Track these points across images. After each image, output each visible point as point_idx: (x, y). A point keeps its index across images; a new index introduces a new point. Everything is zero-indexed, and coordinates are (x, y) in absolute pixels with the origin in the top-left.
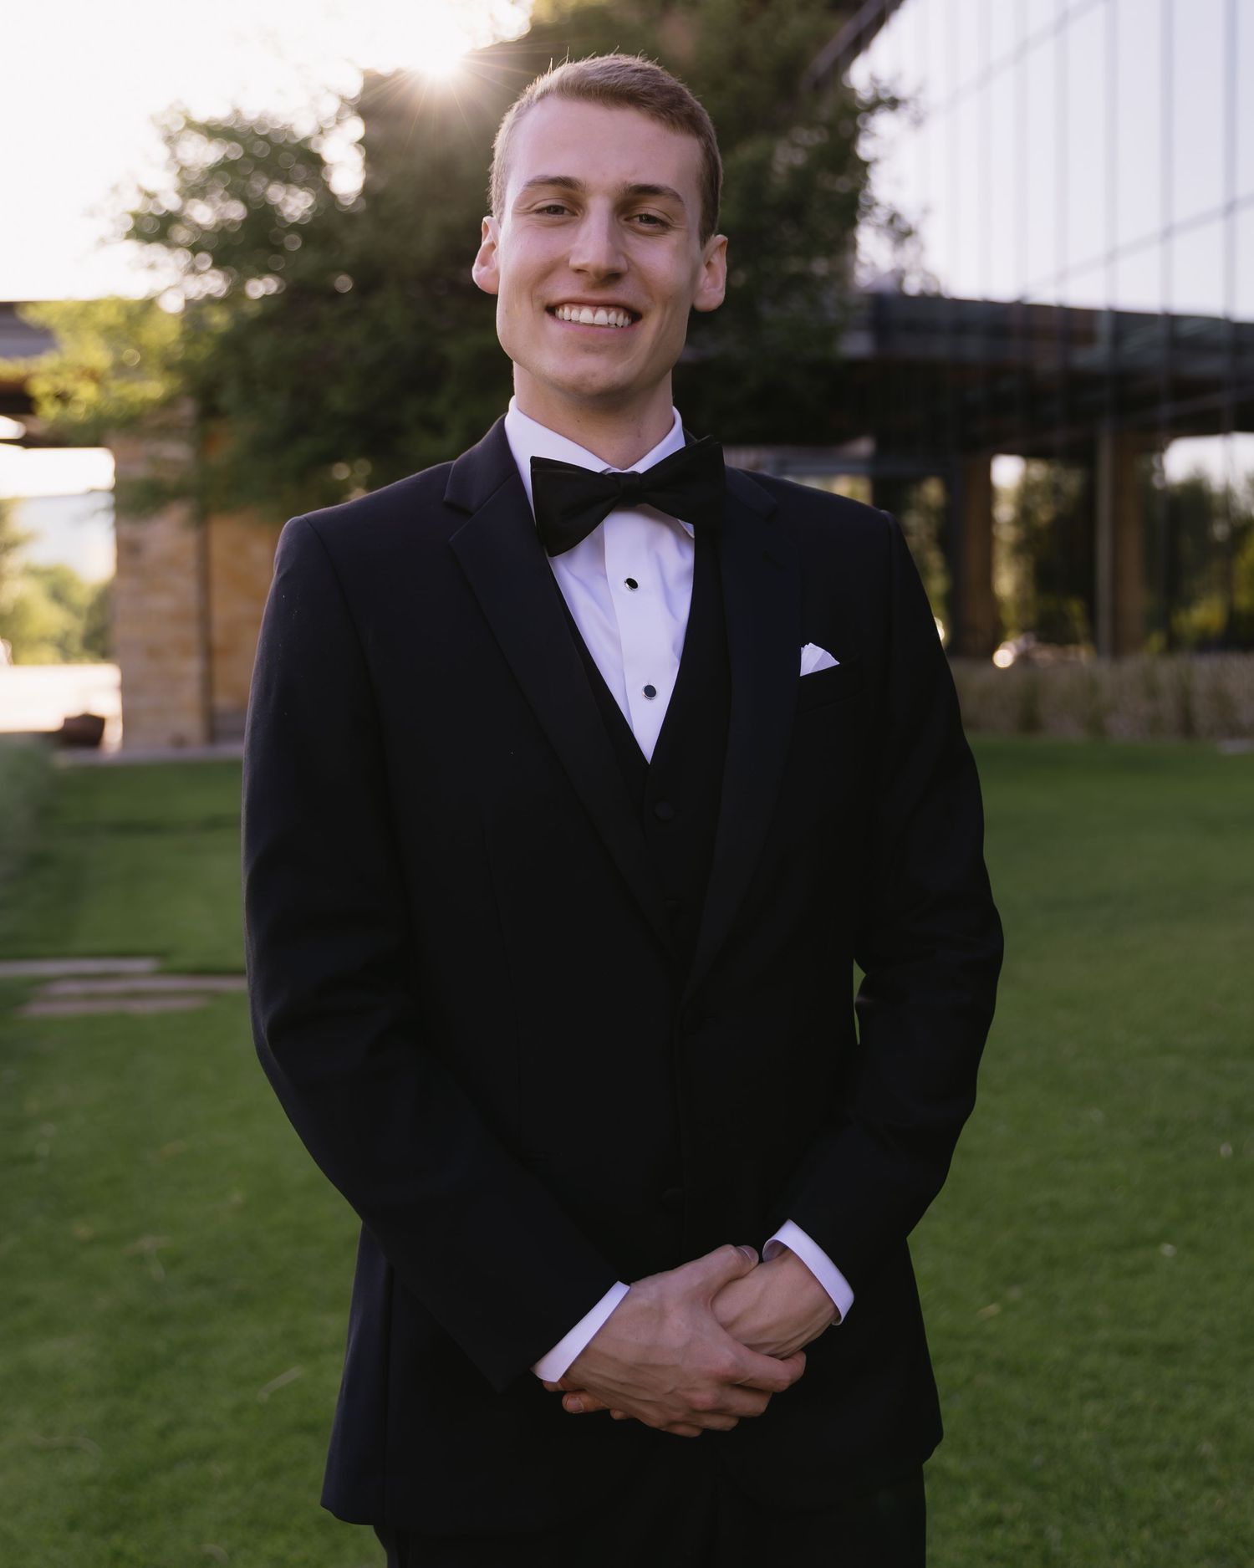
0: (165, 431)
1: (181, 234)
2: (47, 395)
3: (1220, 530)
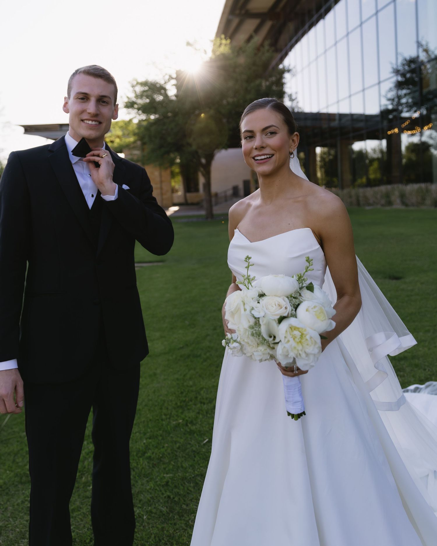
0: (134, 148)
1: (136, 106)
2: (109, 142)
3: (367, 161)
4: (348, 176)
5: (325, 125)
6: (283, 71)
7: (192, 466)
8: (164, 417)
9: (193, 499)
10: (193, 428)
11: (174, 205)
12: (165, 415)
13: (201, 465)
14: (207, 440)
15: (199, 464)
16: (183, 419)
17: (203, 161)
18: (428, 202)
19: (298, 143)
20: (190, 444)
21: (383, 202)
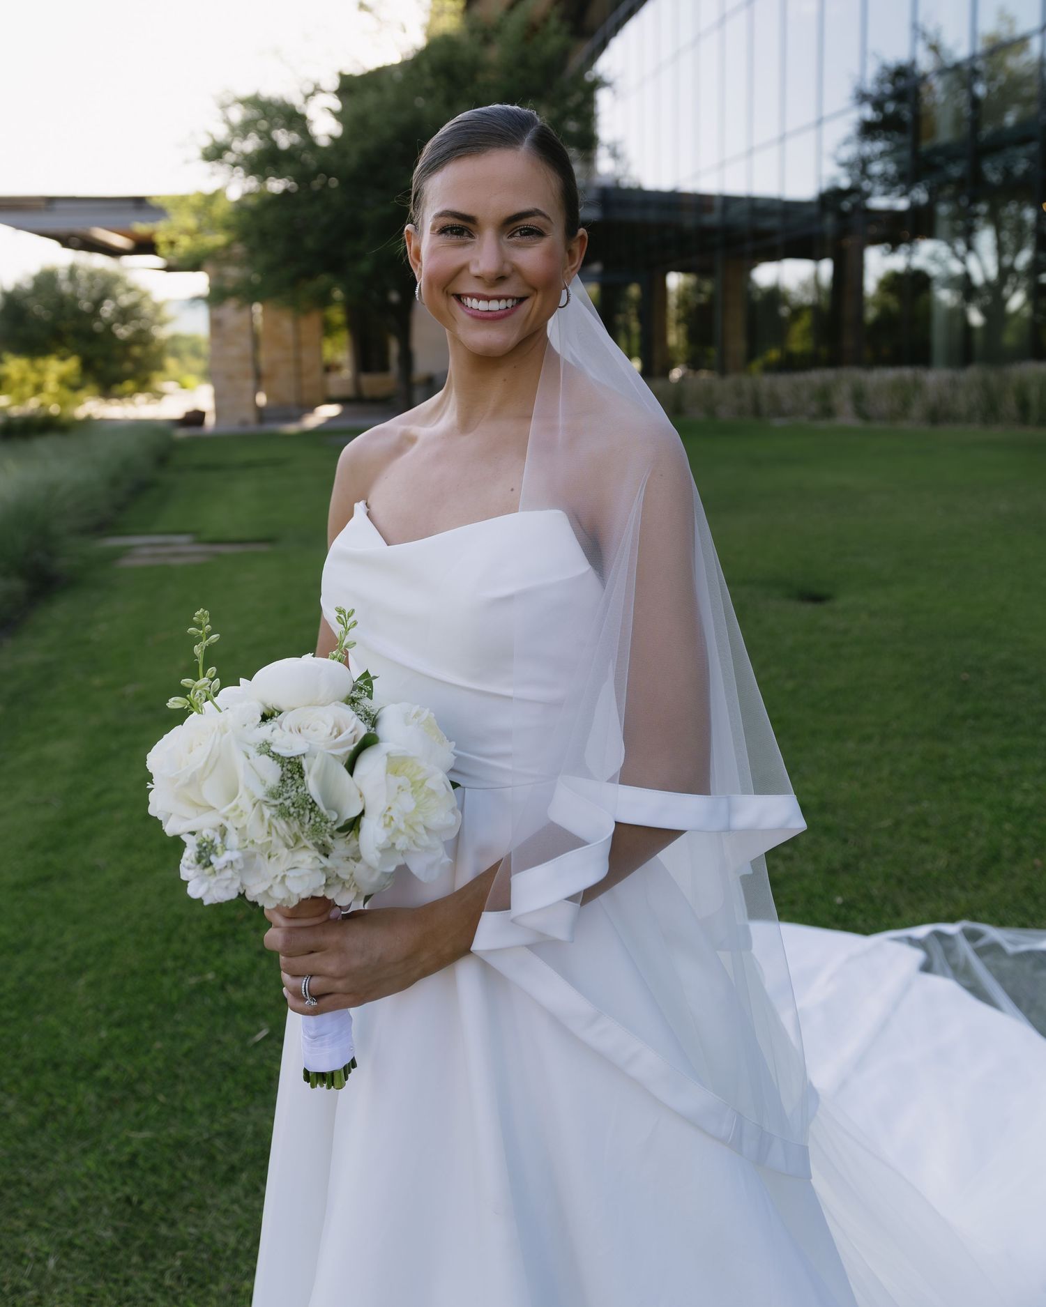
0: (228, 260)
1: (228, 156)
3: (786, 312)
4: (737, 344)
5: (689, 221)
6: (598, 84)
7: (210, 1108)
8: (170, 964)
9: (191, 1205)
10: (237, 996)
11: (330, 401)
12: (175, 958)
13: (235, 1104)
14: (264, 1033)
15: (229, 1102)
16: (217, 971)
17: (394, 297)
18: (917, 411)
19: (581, 262)
20: (219, 1042)
21: (814, 407)
